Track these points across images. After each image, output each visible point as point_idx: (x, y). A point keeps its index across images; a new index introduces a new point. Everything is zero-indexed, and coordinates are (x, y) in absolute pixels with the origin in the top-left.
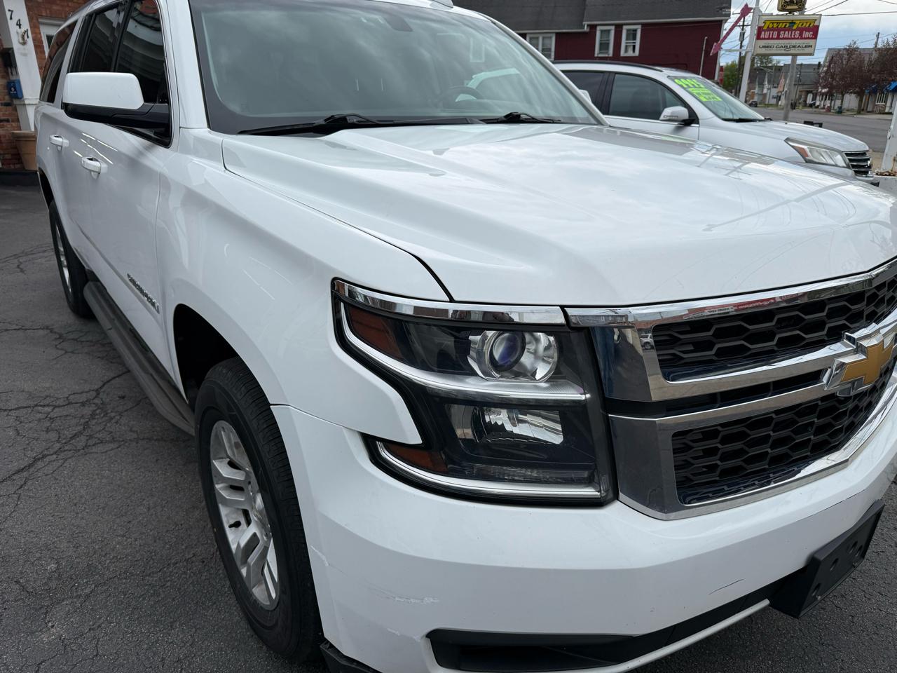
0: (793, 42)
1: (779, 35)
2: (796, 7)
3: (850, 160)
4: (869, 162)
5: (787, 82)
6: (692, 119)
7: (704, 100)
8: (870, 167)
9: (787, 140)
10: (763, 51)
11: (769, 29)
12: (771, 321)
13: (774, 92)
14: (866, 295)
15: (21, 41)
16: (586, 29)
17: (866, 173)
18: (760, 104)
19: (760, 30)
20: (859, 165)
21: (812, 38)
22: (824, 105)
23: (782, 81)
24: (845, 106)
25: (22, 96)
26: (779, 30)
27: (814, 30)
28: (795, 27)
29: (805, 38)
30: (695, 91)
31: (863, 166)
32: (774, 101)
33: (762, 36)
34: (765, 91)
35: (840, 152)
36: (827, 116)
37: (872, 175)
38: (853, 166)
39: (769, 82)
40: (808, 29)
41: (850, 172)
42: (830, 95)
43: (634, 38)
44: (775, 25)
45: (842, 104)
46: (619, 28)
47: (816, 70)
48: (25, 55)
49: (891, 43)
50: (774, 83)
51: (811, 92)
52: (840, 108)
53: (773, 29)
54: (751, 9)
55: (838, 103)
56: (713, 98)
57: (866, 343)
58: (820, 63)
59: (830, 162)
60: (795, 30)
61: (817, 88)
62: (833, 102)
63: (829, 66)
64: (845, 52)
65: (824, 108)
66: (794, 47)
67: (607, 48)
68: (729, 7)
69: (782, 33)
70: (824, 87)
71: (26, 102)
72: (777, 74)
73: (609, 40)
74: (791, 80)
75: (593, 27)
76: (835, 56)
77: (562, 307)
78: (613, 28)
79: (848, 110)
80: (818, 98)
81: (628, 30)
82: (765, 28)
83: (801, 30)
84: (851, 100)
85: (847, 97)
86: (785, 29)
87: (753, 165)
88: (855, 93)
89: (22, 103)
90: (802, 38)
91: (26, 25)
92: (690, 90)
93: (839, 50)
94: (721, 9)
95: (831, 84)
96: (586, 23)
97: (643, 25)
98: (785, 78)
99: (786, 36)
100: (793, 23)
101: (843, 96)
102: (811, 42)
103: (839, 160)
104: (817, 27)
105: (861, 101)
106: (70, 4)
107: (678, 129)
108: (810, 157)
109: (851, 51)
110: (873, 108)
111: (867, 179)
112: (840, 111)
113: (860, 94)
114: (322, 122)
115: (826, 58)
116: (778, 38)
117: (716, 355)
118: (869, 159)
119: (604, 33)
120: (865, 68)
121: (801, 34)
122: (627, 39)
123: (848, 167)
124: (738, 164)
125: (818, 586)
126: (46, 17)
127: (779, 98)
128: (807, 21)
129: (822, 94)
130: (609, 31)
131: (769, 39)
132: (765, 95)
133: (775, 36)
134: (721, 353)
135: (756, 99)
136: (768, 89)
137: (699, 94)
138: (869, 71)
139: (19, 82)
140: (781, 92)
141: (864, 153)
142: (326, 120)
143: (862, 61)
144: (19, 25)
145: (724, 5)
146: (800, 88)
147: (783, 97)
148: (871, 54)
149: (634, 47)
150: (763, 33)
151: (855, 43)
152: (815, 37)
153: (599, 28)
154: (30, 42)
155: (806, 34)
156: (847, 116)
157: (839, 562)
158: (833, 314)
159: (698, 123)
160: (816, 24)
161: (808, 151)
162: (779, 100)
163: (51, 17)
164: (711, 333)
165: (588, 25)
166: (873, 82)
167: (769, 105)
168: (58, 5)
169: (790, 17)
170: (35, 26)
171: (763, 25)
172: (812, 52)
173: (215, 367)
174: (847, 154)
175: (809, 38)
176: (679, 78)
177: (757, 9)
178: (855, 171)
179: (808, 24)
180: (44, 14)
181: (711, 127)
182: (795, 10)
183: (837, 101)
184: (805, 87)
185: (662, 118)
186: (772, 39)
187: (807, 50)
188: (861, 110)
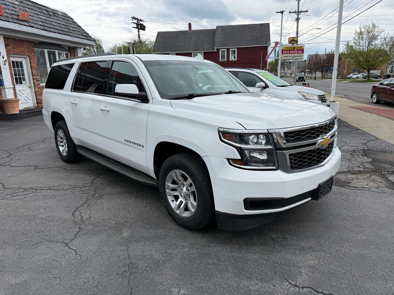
0: (295, 55)
1: (290, 52)
2: (295, 42)
3: (320, 98)
4: (326, 98)
5: (294, 67)
6: (266, 87)
7: (270, 80)
8: (326, 100)
9: (299, 92)
10: (285, 58)
11: (286, 50)
12: (305, 132)
13: (289, 72)
14: (323, 128)
15: (4, 64)
16: (215, 50)
17: (325, 102)
18: (284, 76)
19: (283, 50)
20: (322, 99)
21: (302, 53)
22: (309, 76)
23: (292, 67)
24: (317, 76)
25: (4, 85)
26: (290, 51)
27: (302, 50)
28: (295, 49)
29: (299, 53)
30: (266, 77)
31: (324, 100)
32: (289, 75)
33: (284, 53)
34: (286, 71)
35: (316, 95)
36: (310, 80)
37: (328, 103)
38: (321, 100)
39: (287, 68)
40: (300, 50)
41: (320, 102)
42: (311, 72)
43: (235, 54)
44: (288, 49)
45: (315, 76)
46: (228, 50)
47: (304, 63)
48: (5, 69)
49: (330, 52)
50: (289, 68)
51: (303, 71)
52: (315, 77)
53: (287, 50)
54: (279, 43)
55: (314, 75)
56: (273, 79)
57: (324, 137)
58: (305, 60)
59: (313, 99)
60: (295, 50)
61: (305, 70)
62: (312, 75)
63: (309, 61)
64: (314, 56)
65: (309, 77)
66: (296, 56)
67: (224, 58)
68: (270, 41)
69: (291, 51)
70: (308, 69)
71: (5, 87)
72: (290, 65)
73: (225, 55)
74: (295, 67)
75: (218, 50)
76: (311, 58)
77: (267, 130)
78: (226, 50)
79: (318, 78)
80: (306, 73)
81: (232, 51)
82: (285, 50)
83: (298, 50)
84: (319, 74)
85: (317, 73)
86: (292, 50)
87: (286, 100)
88: (320, 71)
89: (4, 88)
90: (298, 53)
91: (6, 58)
92: (265, 76)
93: (312, 55)
94: (267, 42)
95: (311, 68)
96: (215, 48)
97: (238, 48)
98: (293, 66)
99: (292, 52)
100: (294, 48)
101: (315, 72)
102: (302, 55)
103: (316, 98)
104: (303, 49)
105: (322, 74)
106: (21, 49)
107: (262, 90)
108: (307, 98)
109: (316, 55)
110: (327, 77)
111: (326, 104)
112: (315, 78)
113: (322, 72)
114: (187, 96)
115: (308, 58)
116: (290, 53)
117: (295, 139)
118: (325, 97)
119: (222, 52)
120: (322, 62)
121: (298, 52)
122: (232, 54)
123: (319, 100)
124: (281, 100)
125: (321, 193)
126: (13, 54)
127: (291, 74)
128: (299, 47)
129: (308, 72)
130: (224, 51)
131: (286, 54)
132: (286, 73)
133: (288, 53)
134: (296, 139)
135: (282, 74)
136: (287, 71)
137: (268, 78)
138: (324, 63)
139: (3, 79)
140: (292, 72)
141: (324, 95)
142: (188, 95)
143: (321, 59)
144: (3, 57)
145: (268, 40)
146: (299, 70)
147: (293, 74)
148: (324, 56)
149: (235, 57)
150: (284, 52)
151: (317, 53)
152: (303, 53)
153: (220, 50)
154: (7, 64)
155: (299, 52)
156: (318, 80)
157: (325, 188)
158: (317, 131)
159: (269, 88)
160: (303, 48)
161: (306, 95)
162: (292, 74)
163: (14, 54)
164: (294, 134)
165: (216, 49)
166: (326, 67)
167: (288, 77)
168: (17, 49)
169: (293, 46)
170: (8, 58)
171: (283, 49)
172: (302, 58)
173: (172, 156)
174: (319, 96)
175: (300, 53)
176: (260, 73)
177: (281, 43)
178: (322, 101)
179: (300, 48)
180: (12, 53)
181: (273, 88)
182: (295, 43)
183: (314, 74)
184: (301, 69)
185: (256, 86)
186: (288, 54)
187: (301, 58)
188: (323, 78)
